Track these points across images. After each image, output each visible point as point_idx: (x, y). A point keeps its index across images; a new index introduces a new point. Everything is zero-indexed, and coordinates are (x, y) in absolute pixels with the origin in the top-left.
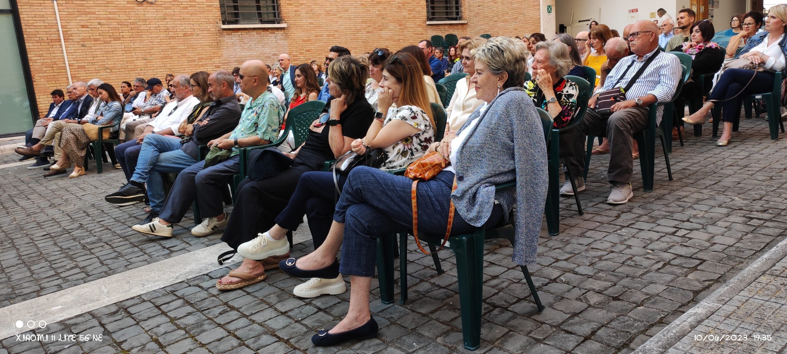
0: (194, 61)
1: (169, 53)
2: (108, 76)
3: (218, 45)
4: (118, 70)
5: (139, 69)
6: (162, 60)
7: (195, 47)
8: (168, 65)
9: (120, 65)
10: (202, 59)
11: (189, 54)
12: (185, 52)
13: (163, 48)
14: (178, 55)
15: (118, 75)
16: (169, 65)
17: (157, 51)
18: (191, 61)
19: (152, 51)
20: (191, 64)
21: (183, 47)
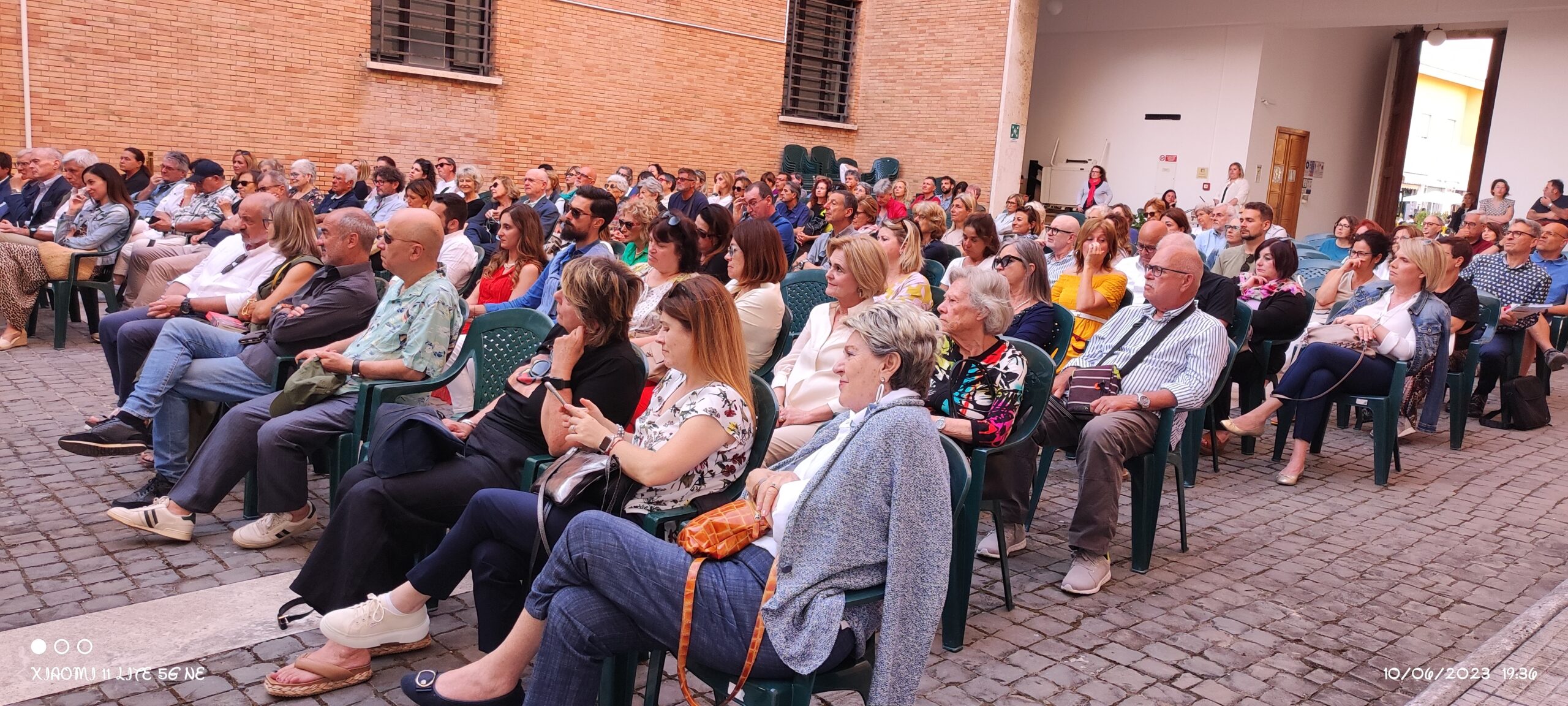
0: (300, 124)
1: (250, 100)
2: (112, 129)
3: (355, 99)
4: (135, 120)
5: (179, 124)
6: (233, 113)
7: (305, 96)
8: (242, 124)
9: (139, 110)
10: (319, 122)
11: (291, 109)
12: (283, 103)
13: (238, 89)
14: (268, 107)
15: (135, 130)
16: (247, 125)
17: (224, 92)
18: (293, 123)
19: (214, 91)
20: (293, 128)
21: (281, 93)
